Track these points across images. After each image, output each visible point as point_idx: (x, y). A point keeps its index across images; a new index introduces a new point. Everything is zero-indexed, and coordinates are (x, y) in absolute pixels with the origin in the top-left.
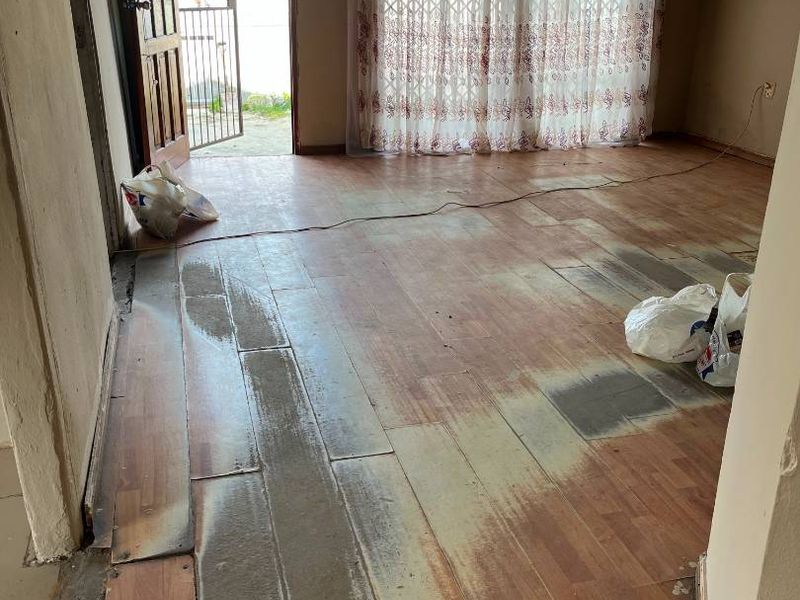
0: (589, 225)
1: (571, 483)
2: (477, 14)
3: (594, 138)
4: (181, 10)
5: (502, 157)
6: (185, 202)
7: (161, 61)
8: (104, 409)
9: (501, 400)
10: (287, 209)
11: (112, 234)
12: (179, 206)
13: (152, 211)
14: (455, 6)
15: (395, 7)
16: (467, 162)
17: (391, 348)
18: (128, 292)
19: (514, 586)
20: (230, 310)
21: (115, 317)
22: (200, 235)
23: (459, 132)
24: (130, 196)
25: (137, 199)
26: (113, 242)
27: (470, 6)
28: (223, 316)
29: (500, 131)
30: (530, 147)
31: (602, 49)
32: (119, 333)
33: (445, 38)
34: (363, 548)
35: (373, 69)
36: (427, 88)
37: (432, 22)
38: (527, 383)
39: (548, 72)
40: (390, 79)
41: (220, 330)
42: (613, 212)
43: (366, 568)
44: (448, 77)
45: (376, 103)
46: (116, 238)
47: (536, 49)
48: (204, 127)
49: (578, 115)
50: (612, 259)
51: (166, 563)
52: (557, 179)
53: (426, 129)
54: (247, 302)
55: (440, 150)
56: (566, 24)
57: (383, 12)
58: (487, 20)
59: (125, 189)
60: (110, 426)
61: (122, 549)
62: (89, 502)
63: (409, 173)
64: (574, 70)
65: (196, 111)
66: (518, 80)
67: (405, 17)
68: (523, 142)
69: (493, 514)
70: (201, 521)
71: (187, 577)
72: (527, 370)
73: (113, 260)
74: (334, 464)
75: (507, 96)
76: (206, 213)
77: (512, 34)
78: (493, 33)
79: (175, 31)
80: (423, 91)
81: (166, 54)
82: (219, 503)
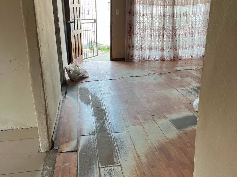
0: (189, 79)
1: (172, 140)
2: (161, 23)
3: (194, 56)
4: (82, 23)
5: (168, 62)
6: (81, 72)
7: (76, 36)
8: (58, 119)
9: (157, 121)
10: (107, 74)
11: (62, 80)
12: (79, 72)
13: (72, 74)
14: (155, 21)
15: (139, 22)
16: (158, 63)
17: (131, 108)
18: (65, 94)
19: (154, 161)
20: (90, 98)
21: (62, 99)
22: (84, 80)
23: (156, 55)
24: (67, 70)
25: (69, 71)
26: (62, 82)
27: (159, 21)
28: (89, 100)
29: (167, 54)
30: (176, 59)
31: (196, 32)
32: (63, 103)
33: (152, 29)
34: (118, 152)
35: (132, 38)
36: (147, 43)
37: (149, 25)
38: (165, 117)
39: (181, 38)
40: (137, 40)
41: (88, 103)
42: (197, 76)
43: (118, 156)
44: (153, 40)
45: (133, 47)
46: (63, 81)
47: (177, 32)
48: (87, 54)
49: (190, 50)
50: (194, 88)
51: (71, 153)
52: (183, 67)
53: (147, 54)
54: (95, 96)
55: (151, 59)
56: (186, 25)
57: (135, 23)
58: (164, 24)
59: (66, 68)
60: (59, 123)
61: (61, 150)
62: (53, 138)
63: (142, 65)
64: (188, 38)
65: (85, 50)
66: (172, 41)
67: (141, 24)
68: (174, 57)
69: (151, 146)
70: (79, 144)
71: (76, 156)
72: (166, 114)
73: (62, 86)
74: (113, 134)
75: (170, 45)
76: (86, 75)
77: (171, 28)
78: (165, 28)
79: (80, 29)
80: (146, 44)
81: (78, 34)
82: (84, 141)
